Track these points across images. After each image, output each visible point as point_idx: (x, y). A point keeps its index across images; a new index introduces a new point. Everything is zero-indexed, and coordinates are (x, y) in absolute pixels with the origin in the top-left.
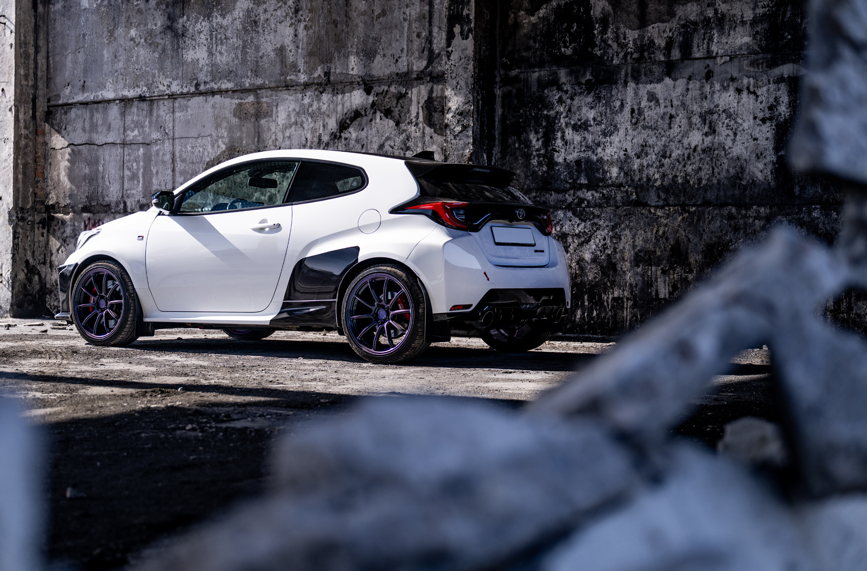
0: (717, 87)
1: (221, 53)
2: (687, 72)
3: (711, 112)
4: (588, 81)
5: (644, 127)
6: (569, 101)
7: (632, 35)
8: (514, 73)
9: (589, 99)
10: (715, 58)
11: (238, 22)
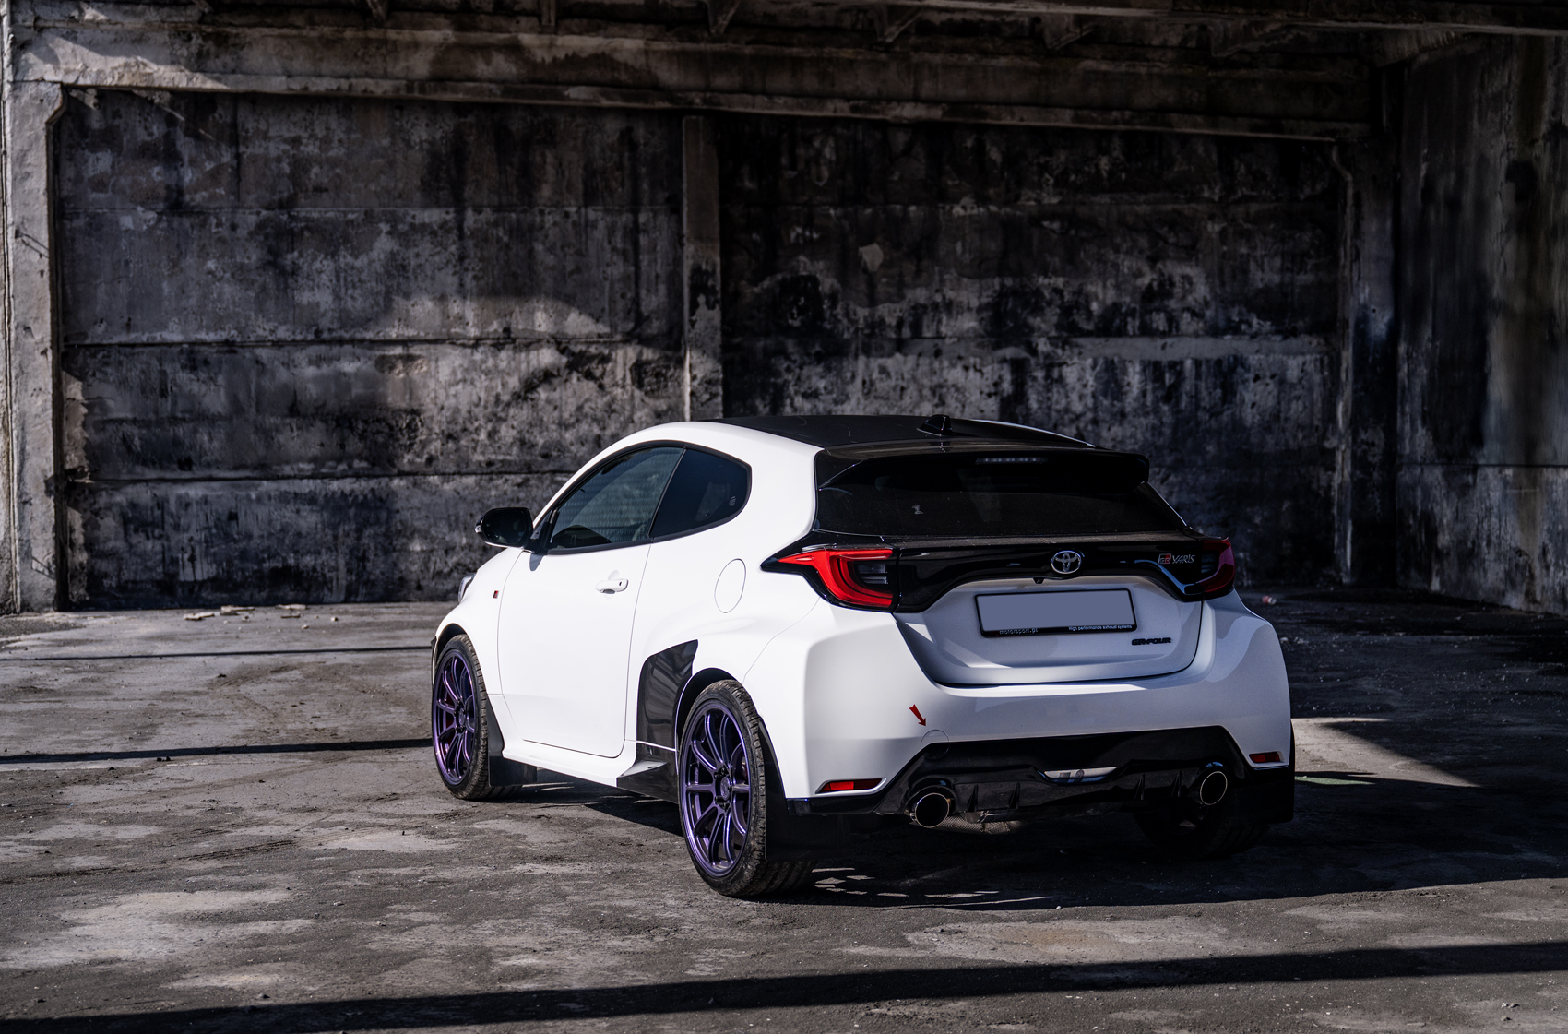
0: (946, 363)
2: (917, 349)
3: (940, 386)
4: (817, 354)
5: (876, 398)
6: (797, 371)
7: (862, 313)
8: (737, 340)
9: (819, 369)
10: (944, 338)
11: (377, 265)
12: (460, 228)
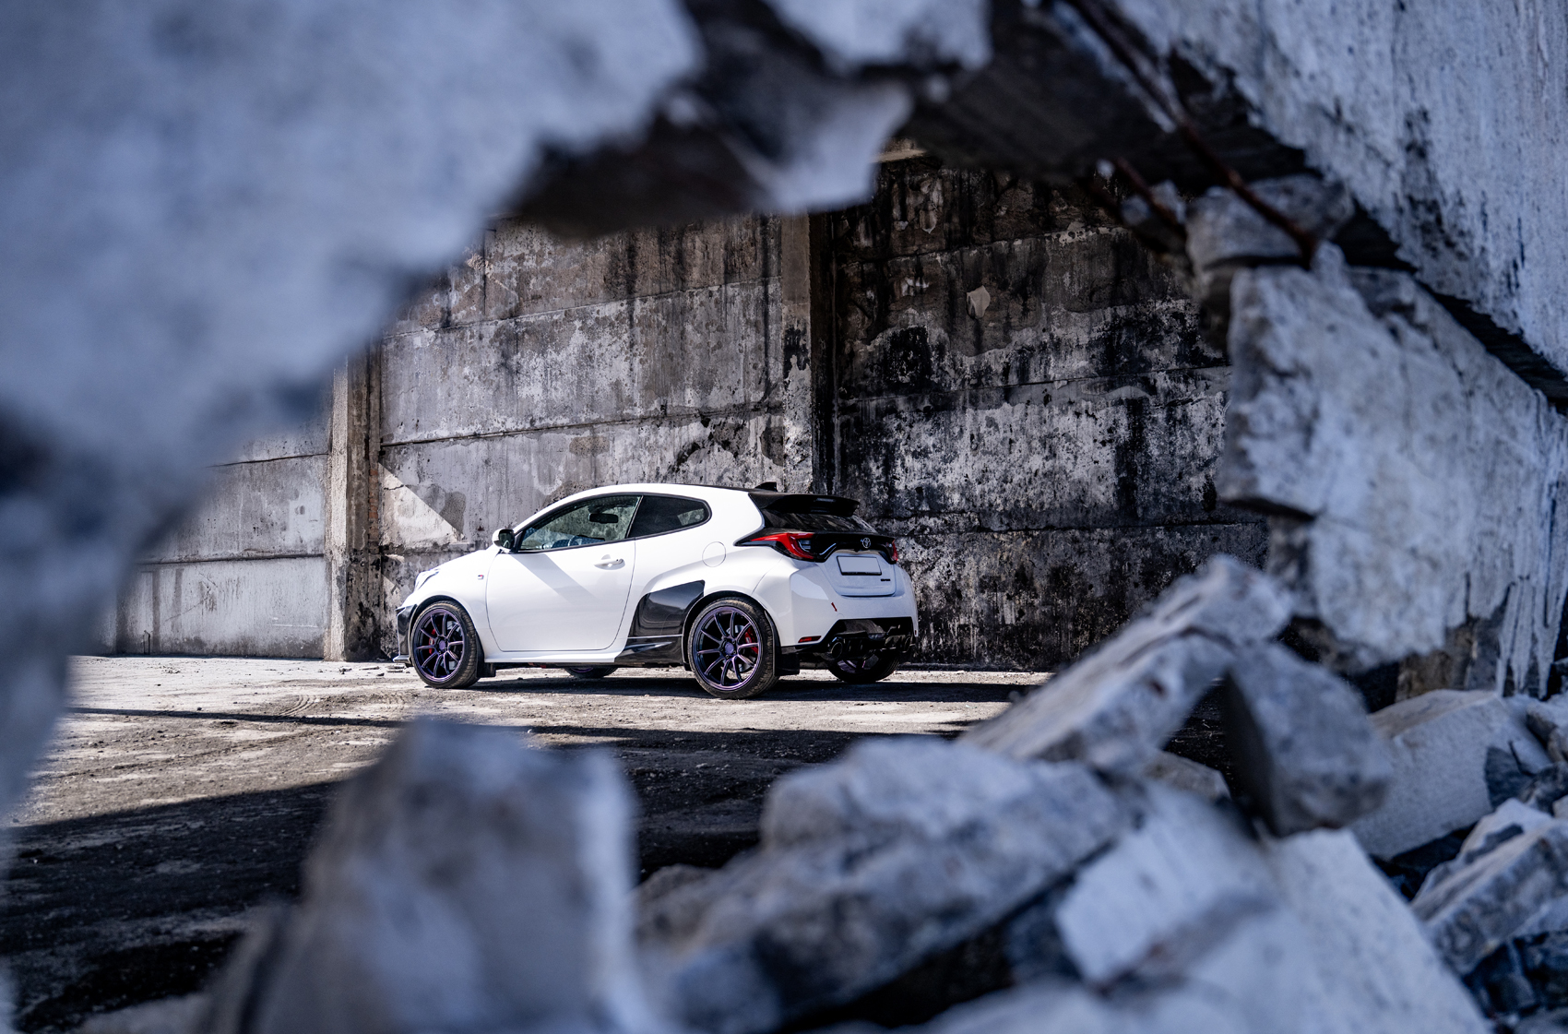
0: (1056, 411)
1: (555, 389)
2: (1025, 397)
3: (1050, 436)
4: (927, 409)
5: (985, 453)
6: (908, 429)
7: (969, 362)
8: (851, 402)
9: (929, 426)
10: (1052, 382)
11: (572, 358)
12: (631, 318)
